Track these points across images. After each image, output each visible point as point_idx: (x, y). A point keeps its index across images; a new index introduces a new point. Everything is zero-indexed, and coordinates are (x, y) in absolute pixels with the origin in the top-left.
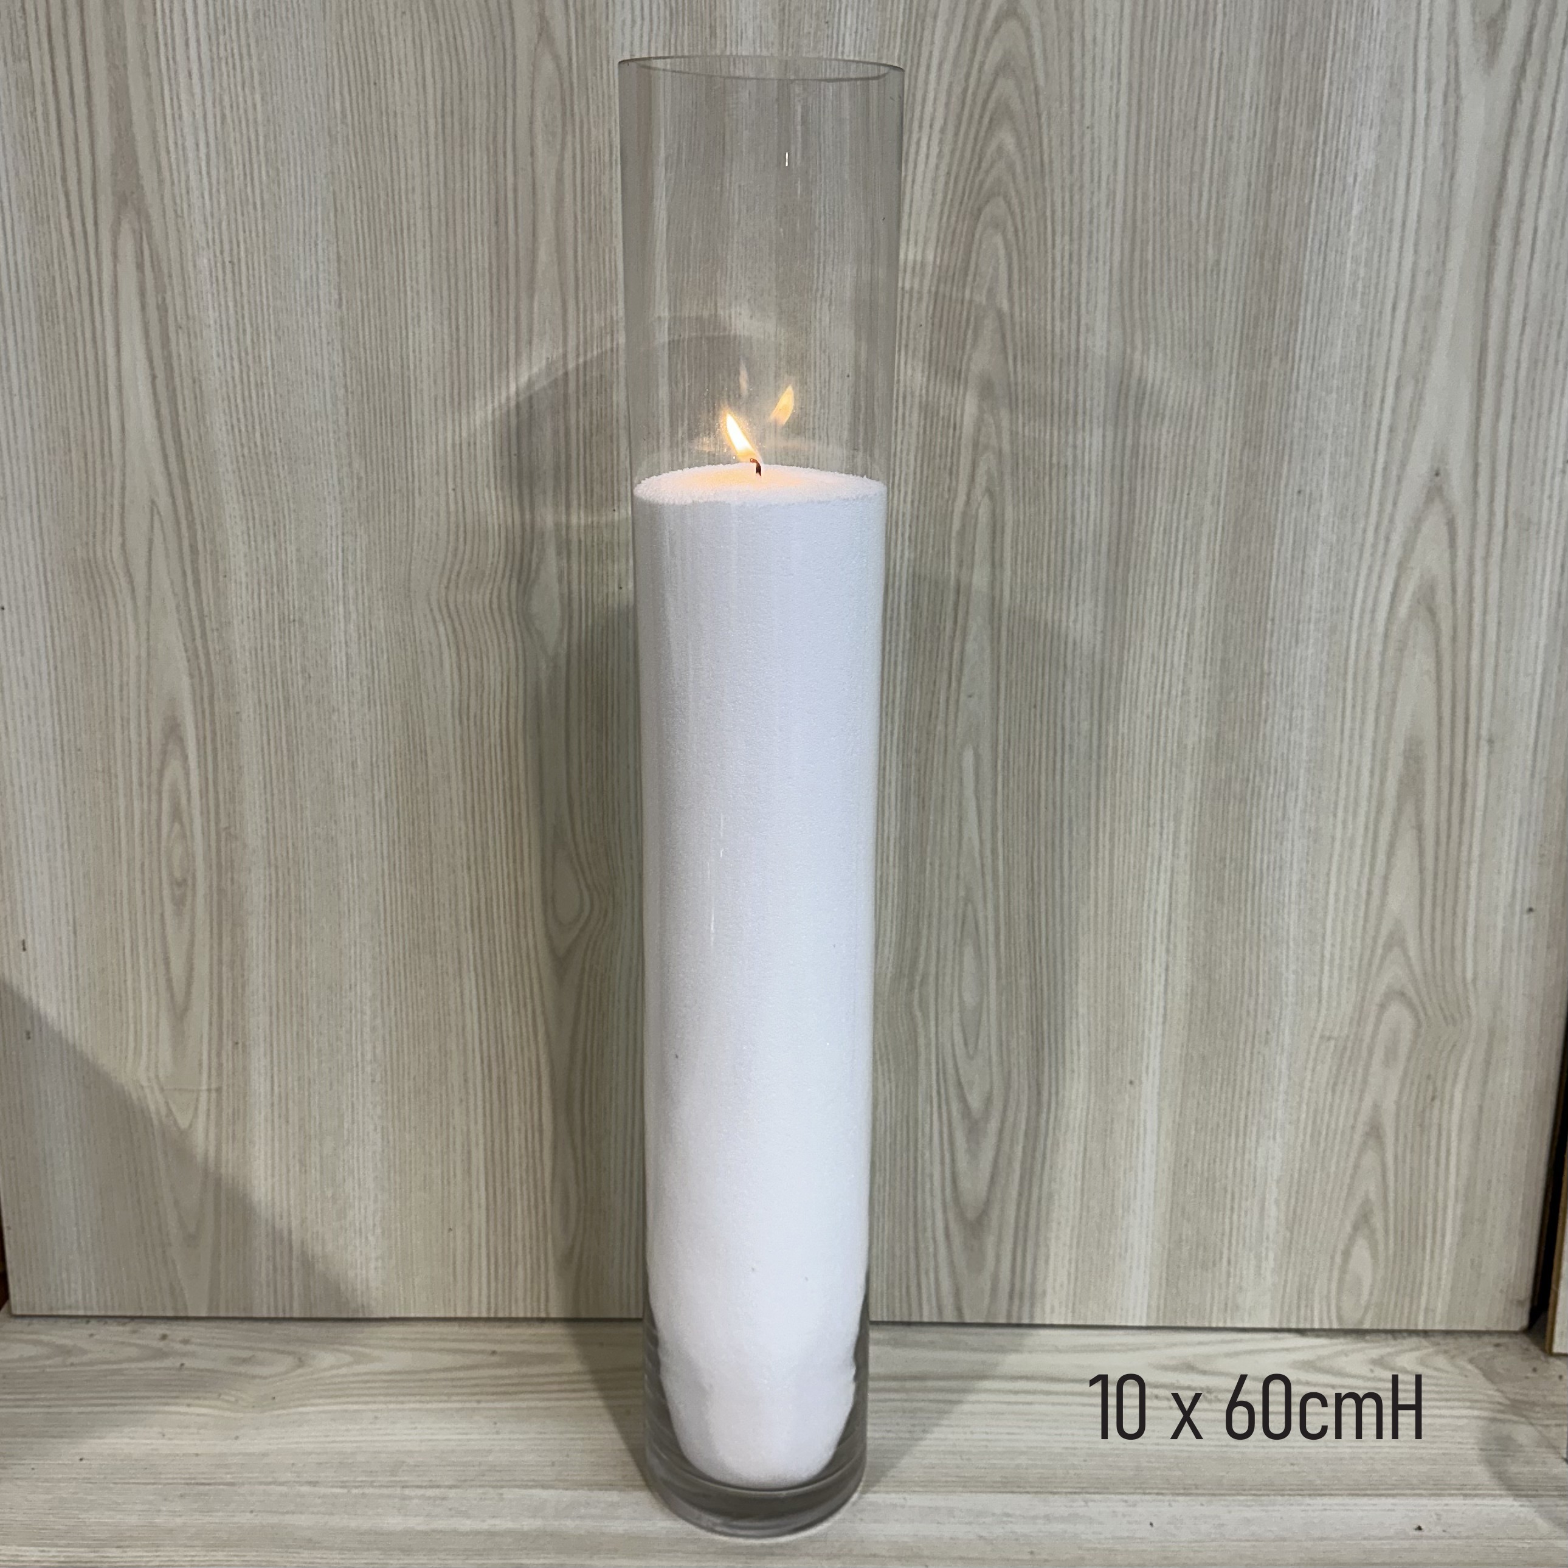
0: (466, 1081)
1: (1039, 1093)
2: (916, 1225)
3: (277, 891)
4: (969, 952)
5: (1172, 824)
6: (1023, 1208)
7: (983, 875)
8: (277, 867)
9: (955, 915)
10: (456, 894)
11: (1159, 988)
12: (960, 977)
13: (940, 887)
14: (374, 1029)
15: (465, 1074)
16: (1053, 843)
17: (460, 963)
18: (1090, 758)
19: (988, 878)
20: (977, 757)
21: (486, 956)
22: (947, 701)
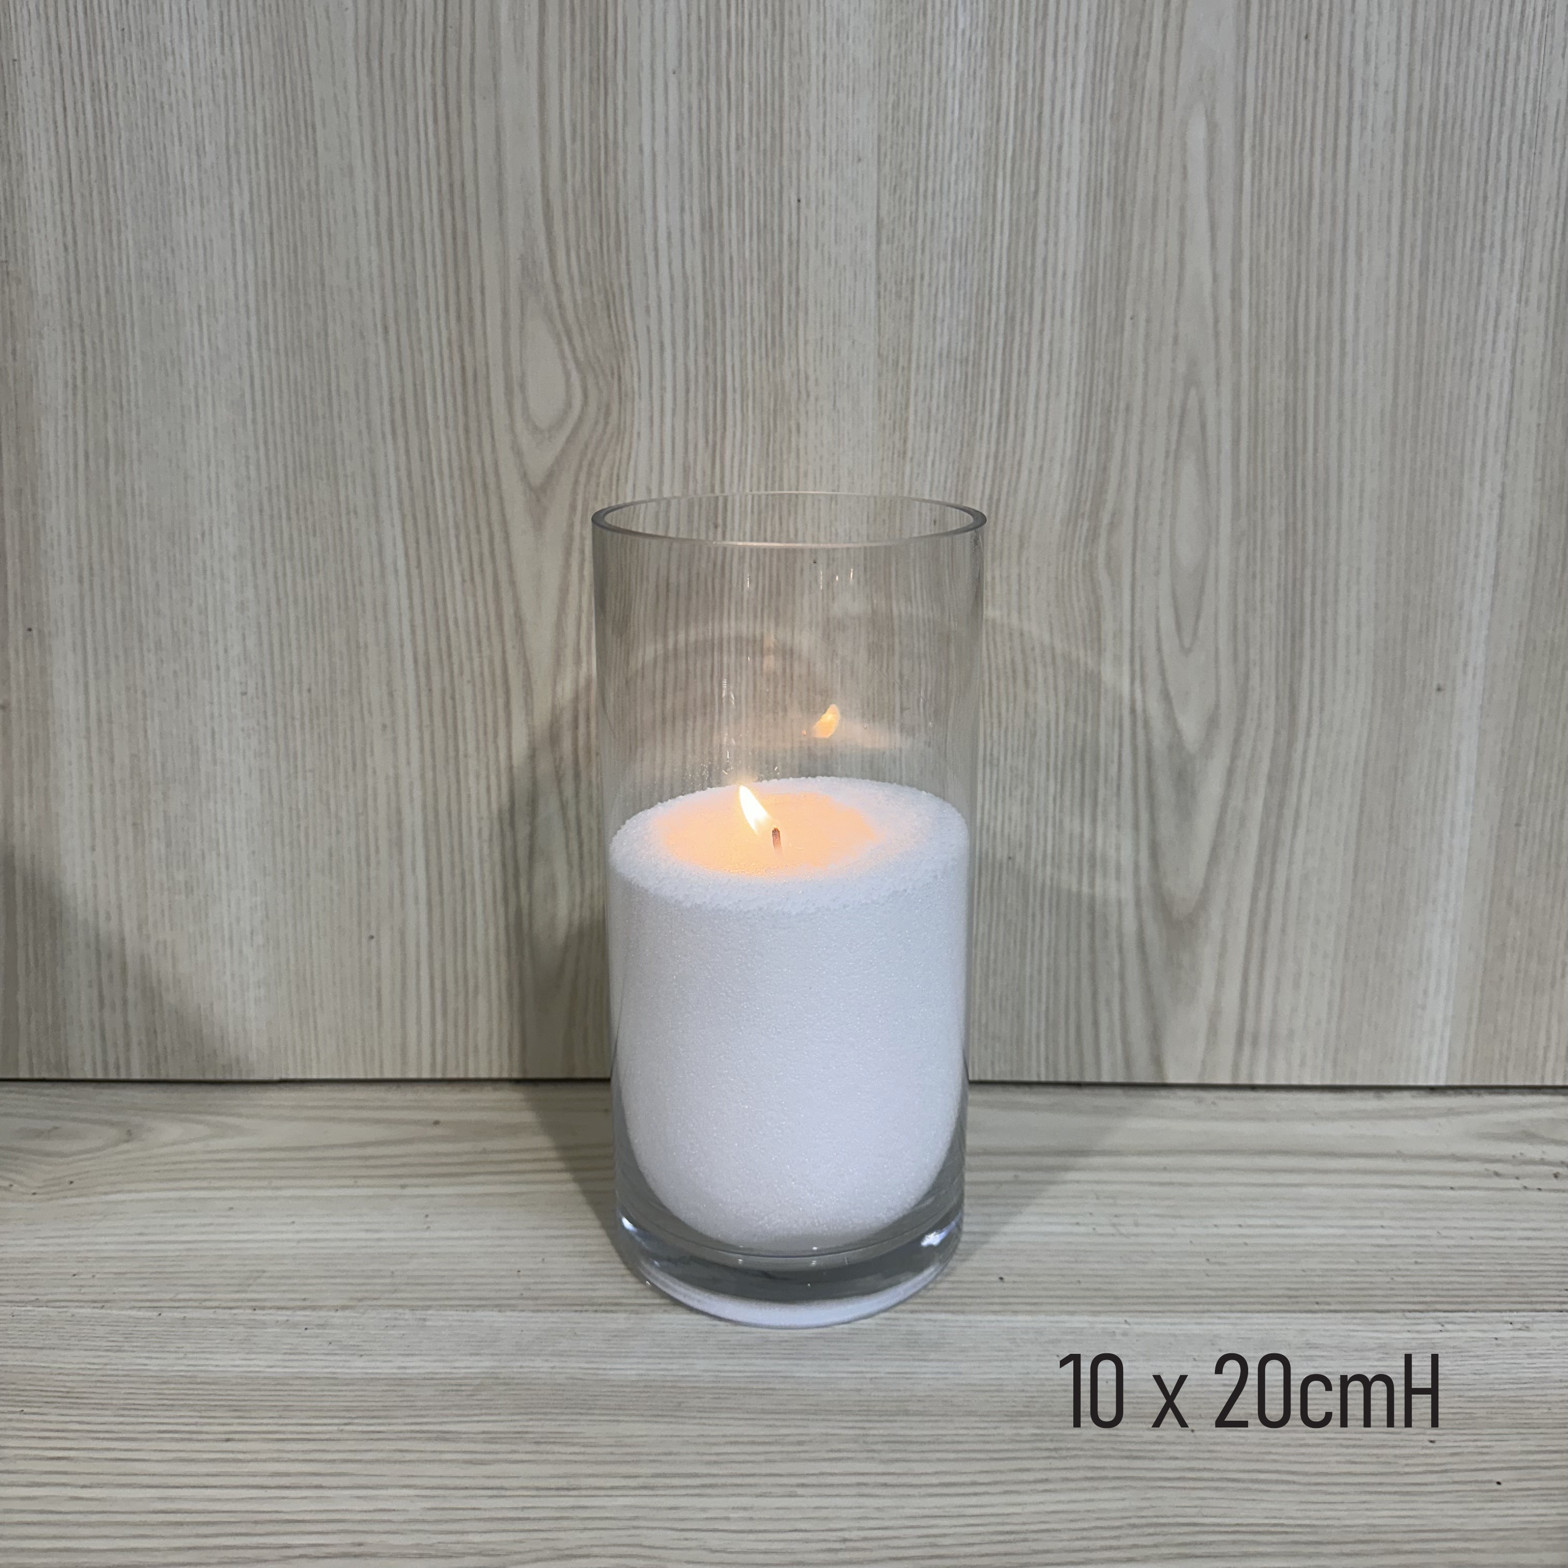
0: (391, 695)
1: (1294, 709)
2: (1092, 927)
3: (84, 369)
4: (1189, 470)
5: (1519, 246)
6: (1262, 895)
7: (1217, 335)
8: (82, 331)
9: (1170, 407)
10: (366, 376)
11: (1489, 530)
12: (1174, 516)
13: (1146, 360)
14: (242, 607)
15: (389, 684)
16: (1331, 281)
17: (375, 494)
18: (1393, 130)
19: (1225, 342)
20: (1212, 128)
21: (417, 482)
22: (1165, 26)
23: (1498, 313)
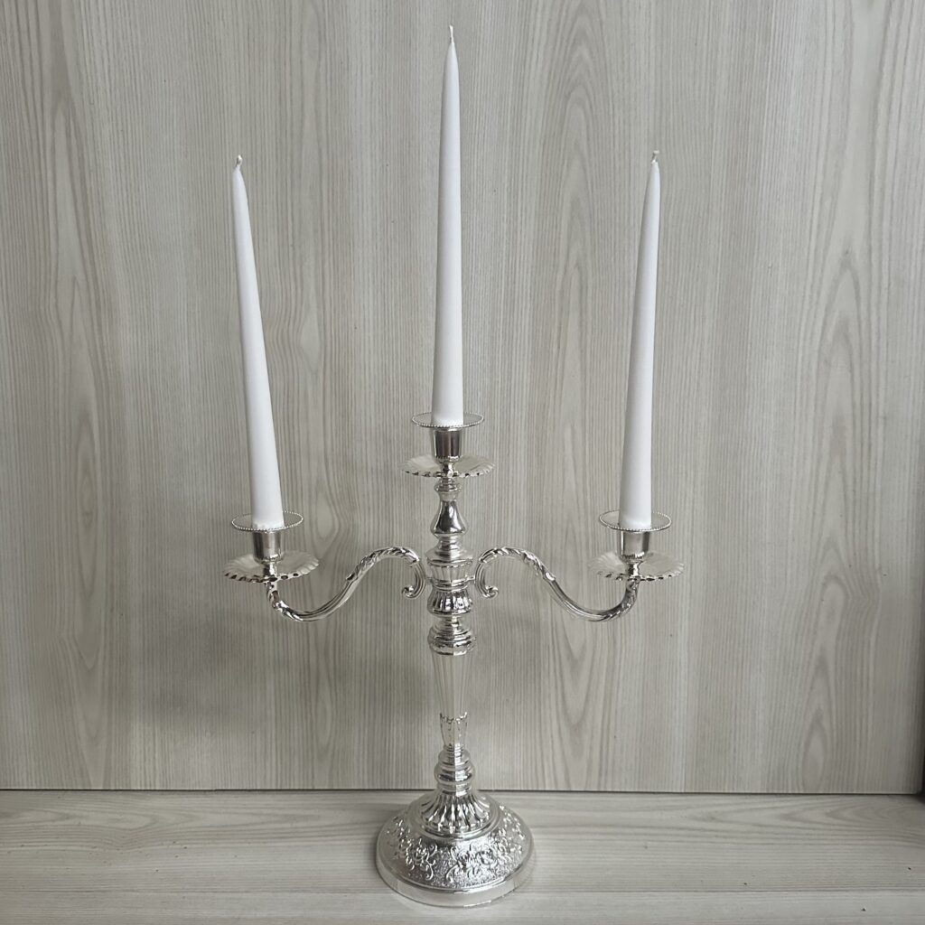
0: (263, 637)
2: (540, 728)
3: (147, 518)
4: (570, 552)
5: (692, 473)
6: (606, 716)
7: (578, 505)
9: (562, 531)
13: (552, 513)
19: (581, 507)
20: (573, 431)
22: (555, 397)
23: (686, 496)
